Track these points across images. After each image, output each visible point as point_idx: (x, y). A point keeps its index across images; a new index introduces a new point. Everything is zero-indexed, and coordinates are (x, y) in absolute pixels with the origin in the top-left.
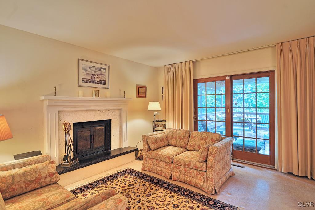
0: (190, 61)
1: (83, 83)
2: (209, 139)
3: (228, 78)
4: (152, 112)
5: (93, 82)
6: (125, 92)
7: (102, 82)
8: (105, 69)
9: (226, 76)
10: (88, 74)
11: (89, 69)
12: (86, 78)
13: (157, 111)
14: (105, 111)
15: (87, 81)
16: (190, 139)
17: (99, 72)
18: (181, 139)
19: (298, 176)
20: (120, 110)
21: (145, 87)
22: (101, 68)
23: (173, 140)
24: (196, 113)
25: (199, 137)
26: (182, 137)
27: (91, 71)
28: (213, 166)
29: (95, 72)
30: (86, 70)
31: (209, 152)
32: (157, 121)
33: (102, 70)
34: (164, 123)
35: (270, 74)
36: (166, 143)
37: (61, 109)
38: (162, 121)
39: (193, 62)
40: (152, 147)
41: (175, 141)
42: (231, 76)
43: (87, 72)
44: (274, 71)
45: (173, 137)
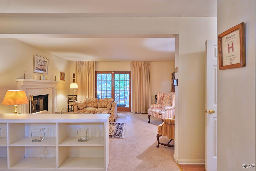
0: (93, 61)
1: (36, 70)
2: (109, 101)
3: (113, 72)
4: (72, 89)
5: (40, 70)
6: (55, 77)
7: (44, 70)
8: (46, 62)
9: (112, 72)
10: (39, 65)
11: (39, 62)
12: (38, 67)
13: (76, 89)
14: (46, 89)
15: (38, 69)
16: (99, 102)
17: (43, 64)
18: (94, 103)
19: (138, 113)
20: (53, 88)
21: (64, 74)
22: (45, 61)
23: (90, 104)
24: (96, 90)
25: (104, 101)
26: (95, 102)
27: (40, 63)
28: (114, 111)
29: (42, 63)
30: (38, 62)
31: (112, 105)
32: (71, 95)
33: (45, 62)
34: (75, 97)
35: (130, 73)
36: (85, 106)
37: (27, 87)
38: (73, 95)
39: (96, 62)
40: (80, 108)
41: (91, 105)
42: (114, 72)
43: (38, 63)
44: (131, 72)
45: (89, 103)
